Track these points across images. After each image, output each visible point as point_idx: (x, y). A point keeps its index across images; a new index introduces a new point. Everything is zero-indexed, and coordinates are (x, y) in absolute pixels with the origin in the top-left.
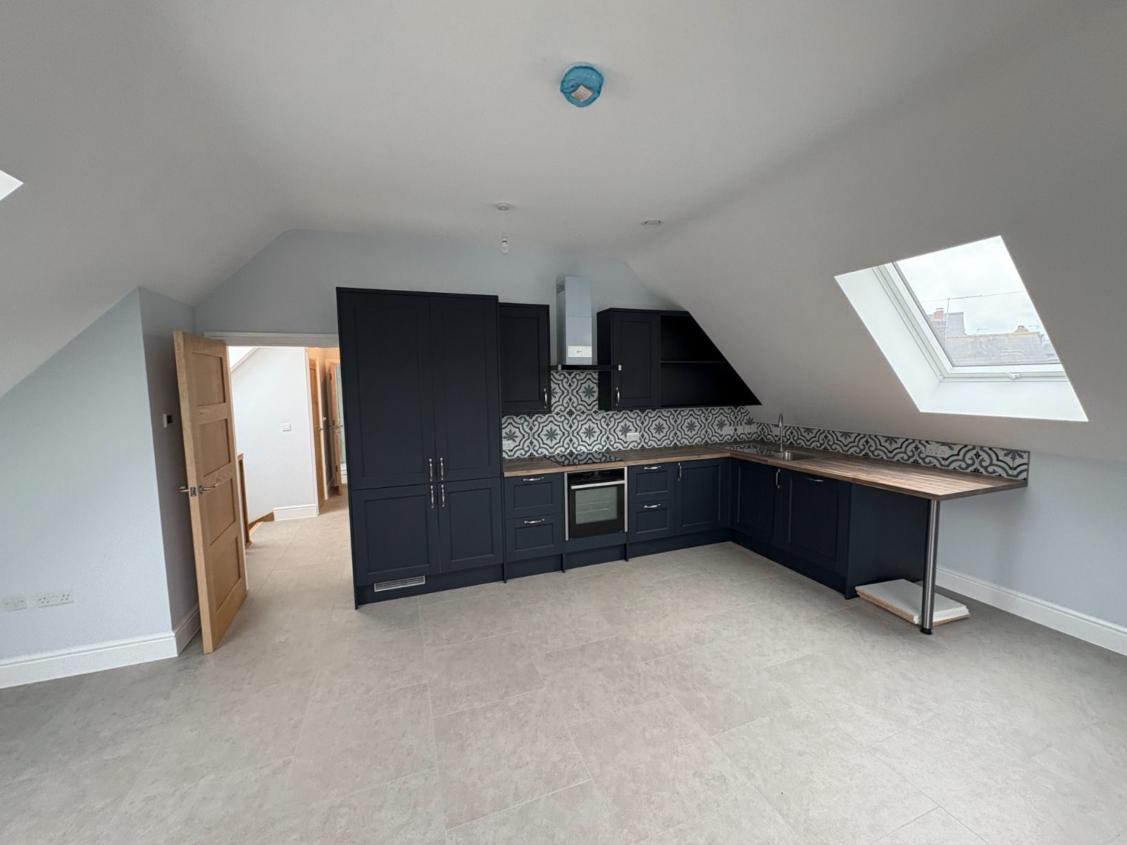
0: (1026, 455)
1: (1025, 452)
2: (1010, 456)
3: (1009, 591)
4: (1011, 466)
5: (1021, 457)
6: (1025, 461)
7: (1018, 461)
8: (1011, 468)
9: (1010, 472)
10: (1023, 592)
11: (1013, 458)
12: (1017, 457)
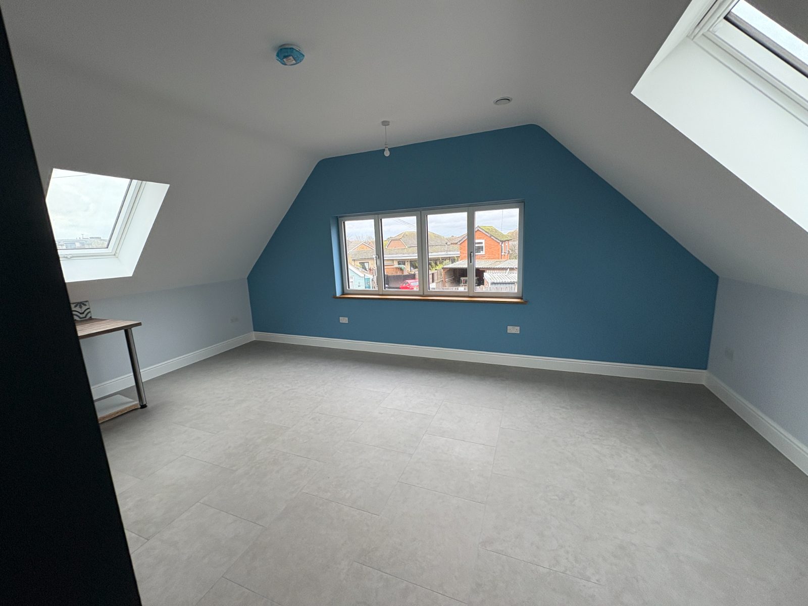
0: (87, 303)
1: (86, 302)
2: (78, 306)
3: (103, 384)
4: (81, 312)
5: (85, 305)
6: (87, 307)
7: (84, 308)
8: (81, 313)
9: (81, 316)
10: (106, 381)
11: (81, 307)
12: (82, 306)
